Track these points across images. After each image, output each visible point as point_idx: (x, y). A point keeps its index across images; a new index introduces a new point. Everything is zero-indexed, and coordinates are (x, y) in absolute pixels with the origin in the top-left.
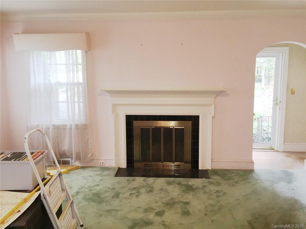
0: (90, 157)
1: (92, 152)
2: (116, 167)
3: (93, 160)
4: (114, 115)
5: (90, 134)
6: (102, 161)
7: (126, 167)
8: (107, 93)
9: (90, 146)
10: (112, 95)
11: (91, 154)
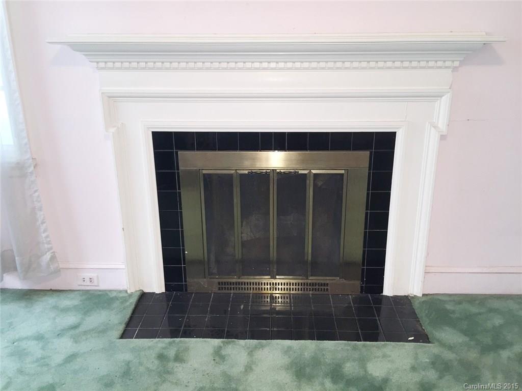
0: (48, 265)
1: (51, 248)
2: (133, 290)
3: (58, 271)
4: (113, 130)
5: (37, 194)
6: (87, 275)
7: (164, 291)
8: (78, 53)
9: (45, 231)
10: (98, 62)
11: (48, 256)
